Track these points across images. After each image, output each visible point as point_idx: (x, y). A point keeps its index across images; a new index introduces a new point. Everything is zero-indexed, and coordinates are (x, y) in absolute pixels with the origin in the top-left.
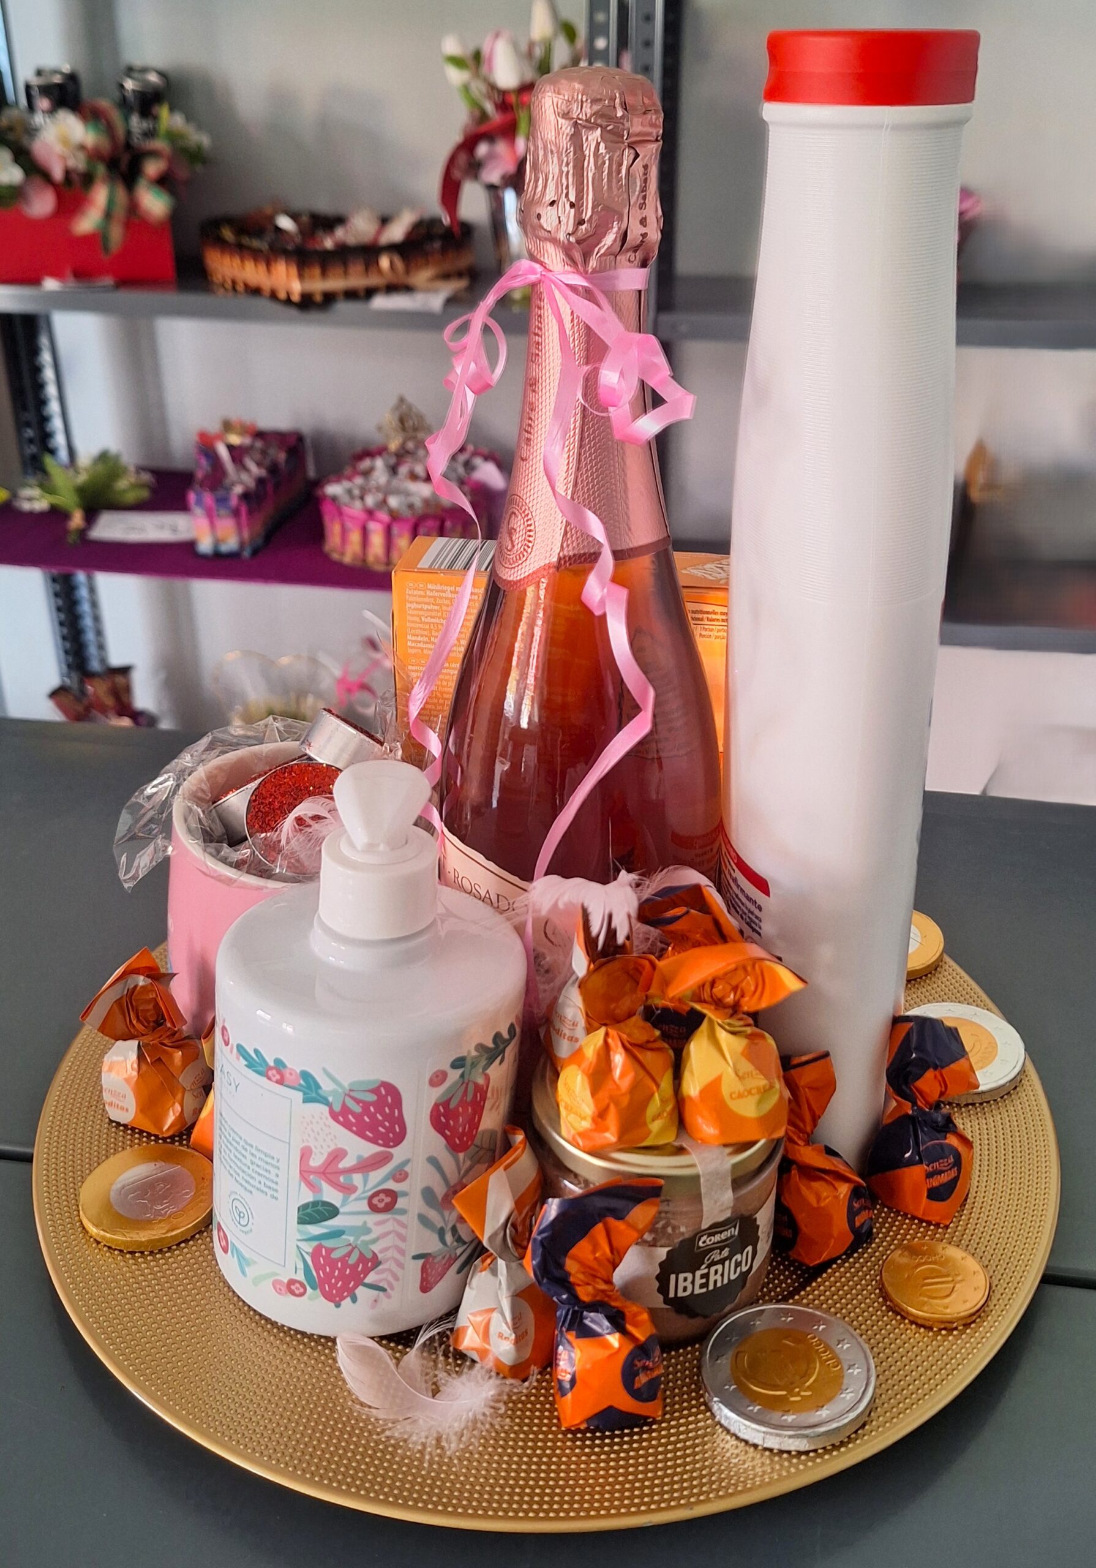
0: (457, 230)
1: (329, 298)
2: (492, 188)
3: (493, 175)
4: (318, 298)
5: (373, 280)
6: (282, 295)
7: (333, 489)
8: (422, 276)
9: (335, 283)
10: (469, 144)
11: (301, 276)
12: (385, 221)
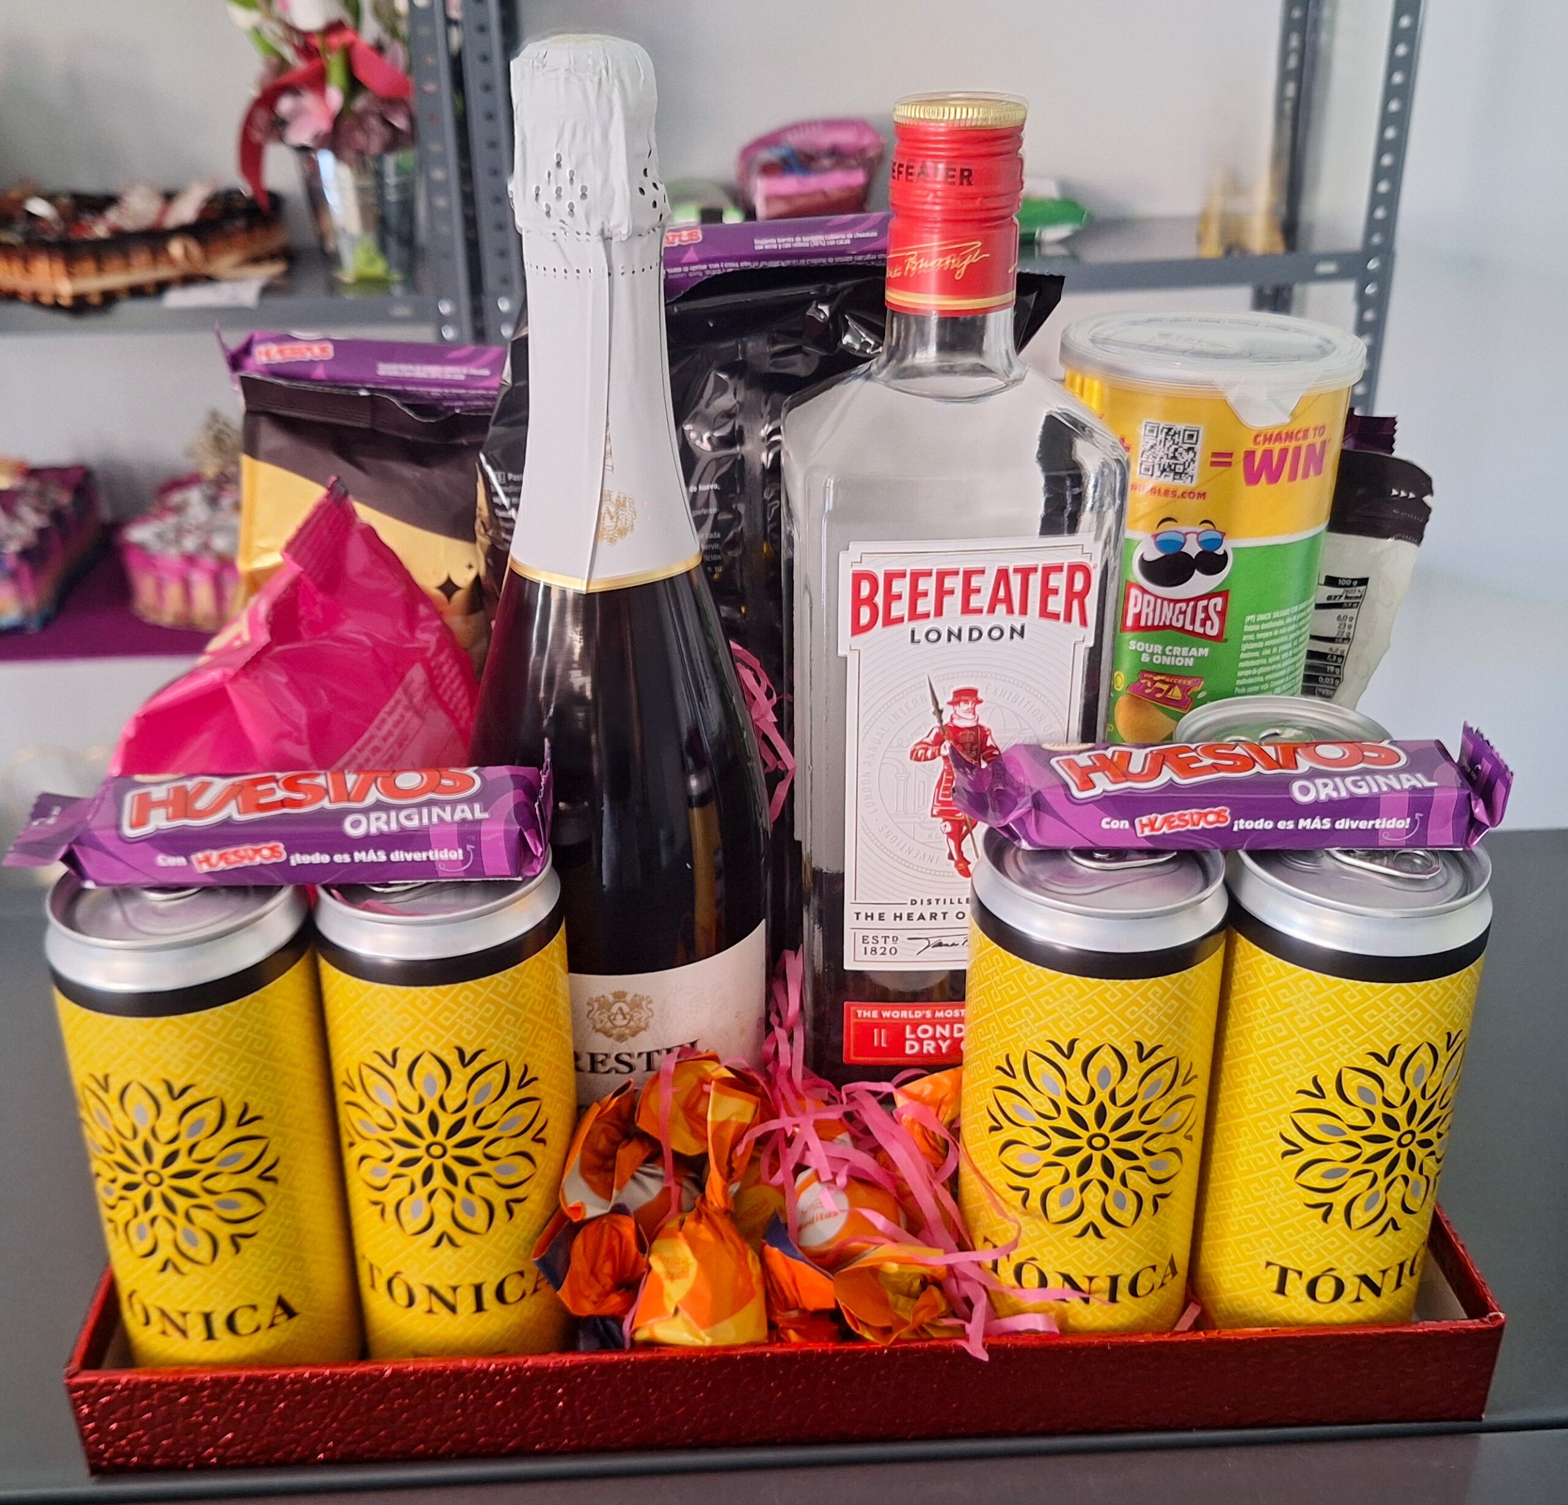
0: (264, 203)
1: (109, 298)
2: (303, 150)
3: (301, 134)
4: (95, 300)
5: (163, 272)
6: (47, 299)
7: (140, 534)
8: (224, 263)
9: (115, 279)
10: (268, 99)
11: (70, 274)
12: (169, 197)
